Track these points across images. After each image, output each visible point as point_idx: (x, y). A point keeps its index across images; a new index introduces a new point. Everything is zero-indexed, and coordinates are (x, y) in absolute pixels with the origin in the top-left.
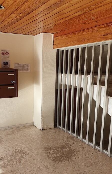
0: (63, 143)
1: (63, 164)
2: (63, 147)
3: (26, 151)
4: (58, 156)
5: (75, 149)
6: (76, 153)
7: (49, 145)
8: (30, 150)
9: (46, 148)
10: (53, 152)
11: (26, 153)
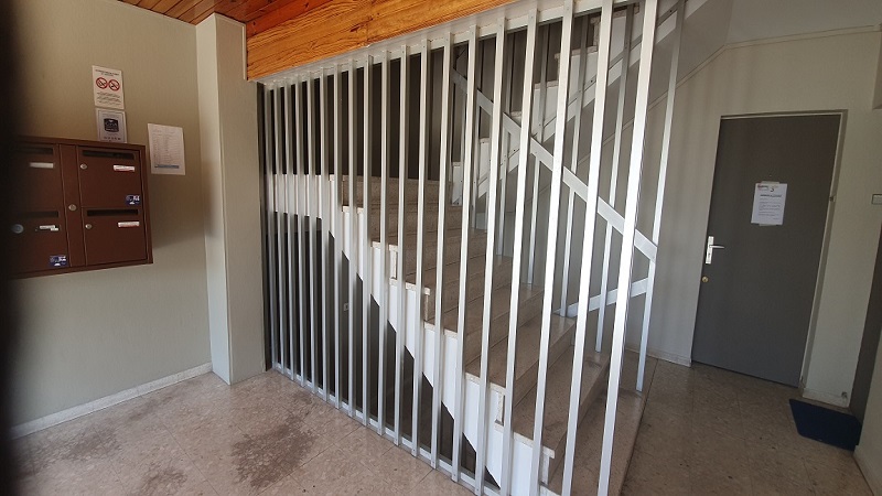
0: (283, 419)
1: (276, 490)
2: (283, 431)
3: (181, 468)
4: (266, 464)
5: (309, 431)
6: (310, 443)
7: (247, 431)
8: (194, 462)
9: (238, 445)
10: (254, 454)
11: (180, 475)
